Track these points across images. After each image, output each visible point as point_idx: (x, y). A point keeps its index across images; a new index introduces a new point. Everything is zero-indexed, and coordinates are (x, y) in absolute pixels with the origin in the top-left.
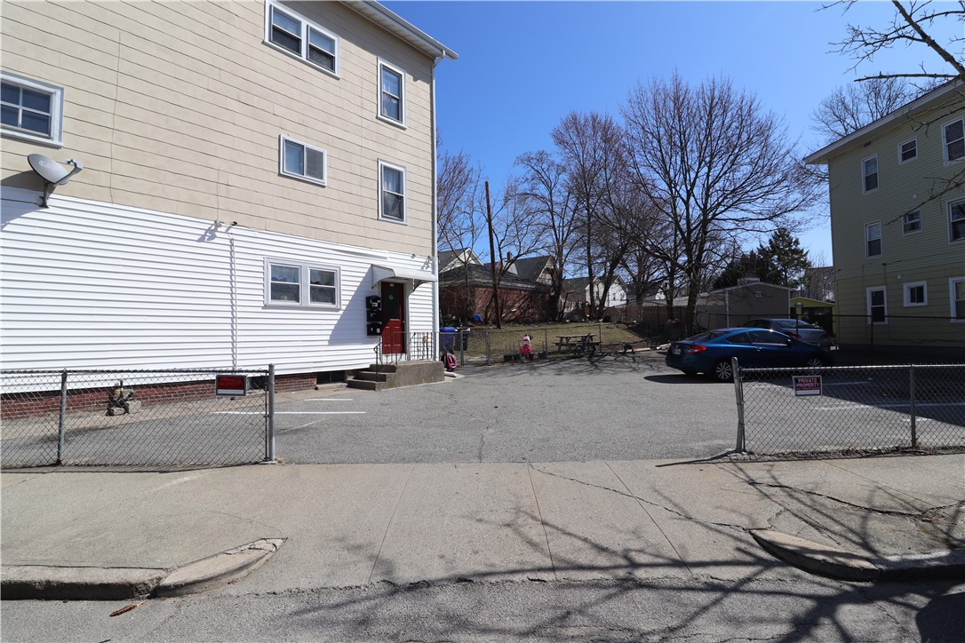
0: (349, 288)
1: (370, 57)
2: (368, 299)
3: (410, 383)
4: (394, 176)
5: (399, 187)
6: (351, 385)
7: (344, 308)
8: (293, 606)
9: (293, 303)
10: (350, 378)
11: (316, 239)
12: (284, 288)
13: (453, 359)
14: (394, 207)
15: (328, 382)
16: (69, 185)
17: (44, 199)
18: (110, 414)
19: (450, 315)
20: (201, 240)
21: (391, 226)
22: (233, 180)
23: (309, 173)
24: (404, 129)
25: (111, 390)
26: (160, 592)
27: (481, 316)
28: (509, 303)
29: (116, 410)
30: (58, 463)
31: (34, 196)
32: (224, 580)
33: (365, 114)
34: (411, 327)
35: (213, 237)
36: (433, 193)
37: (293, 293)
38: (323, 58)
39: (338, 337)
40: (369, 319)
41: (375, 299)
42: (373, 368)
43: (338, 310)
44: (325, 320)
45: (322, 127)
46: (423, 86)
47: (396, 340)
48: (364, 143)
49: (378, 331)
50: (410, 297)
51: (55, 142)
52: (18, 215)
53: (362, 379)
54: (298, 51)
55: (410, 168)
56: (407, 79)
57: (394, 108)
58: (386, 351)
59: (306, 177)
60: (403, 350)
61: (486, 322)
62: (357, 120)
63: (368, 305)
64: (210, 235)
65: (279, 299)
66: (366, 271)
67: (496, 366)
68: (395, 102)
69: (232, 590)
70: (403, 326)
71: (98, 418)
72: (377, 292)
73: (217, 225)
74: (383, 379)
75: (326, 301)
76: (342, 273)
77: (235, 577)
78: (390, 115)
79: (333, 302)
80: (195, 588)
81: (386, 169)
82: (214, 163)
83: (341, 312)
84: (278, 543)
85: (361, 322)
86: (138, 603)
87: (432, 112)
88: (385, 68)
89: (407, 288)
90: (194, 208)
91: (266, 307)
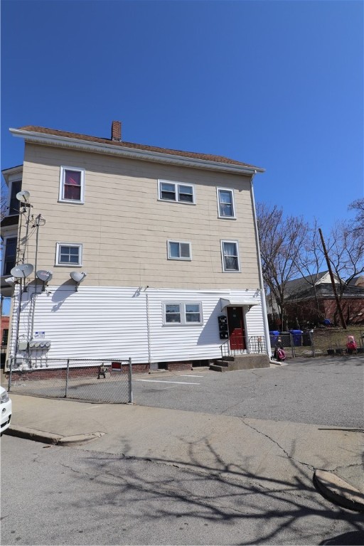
0: (207, 313)
1: (213, 188)
2: (219, 318)
3: (245, 368)
4: (231, 247)
5: (235, 253)
6: (212, 368)
7: (205, 324)
8: (89, 455)
9: (177, 323)
10: (212, 364)
11: (188, 288)
12: (172, 316)
13: (283, 353)
14: (232, 264)
15: (199, 366)
16: (84, 281)
17: (76, 288)
18: (99, 378)
19: (305, 321)
20: (134, 296)
21: (232, 275)
22: (147, 267)
23: (182, 256)
24: (235, 220)
25: (99, 367)
26: (60, 443)
27: (331, 320)
28: (355, 309)
29: (101, 376)
30: (65, 397)
31: (73, 288)
32: (78, 443)
33: (211, 218)
34: (248, 333)
35: (138, 295)
36: (257, 250)
37: (177, 318)
38: (187, 197)
39: (203, 340)
40: (220, 329)
41: (223, 317)
42: (224, 358)
43: (201, 325)
44: (196, 331)
45: (188, 231)
46: (246, 193)
47: (240, 341)
48: (212, 233)
49: (226, 336)
50: (247, 314)
51: (80, 265)
52: (68, 296)
53: (217, 365)
54: (174, 198)
55: (240, 240)
56: (235, 193)
57: (228, 210)
58: (232, 348)
59: (181, 258)
60: (245, 347)
61: (336, 324)
62: (207, 223)
63: (220, 322)
64: (138, 293)
65: (171, 321)
66: (217, 302)
67: (319, 357)
68: (229, 206)
69: (78, 447)
70: (244, 333)
71: (94, 380)
72: (225, 313)
73: (140, 289)
74: (226, 365)
75: (195, 321)
76: (203, 305)
77: (82, 443)
78: (227, 215)
79: (199, 321)
80: (68, 444)
81: (225, 244)
82: (138, 260)
83: (203, 327)
84: (102, 434)
85: (216, 332)
86: (52, 446)
87: (253, 205)
88: (221, 191)
89: (244, 309)
90: (130, 283)
91: (163, 326)
